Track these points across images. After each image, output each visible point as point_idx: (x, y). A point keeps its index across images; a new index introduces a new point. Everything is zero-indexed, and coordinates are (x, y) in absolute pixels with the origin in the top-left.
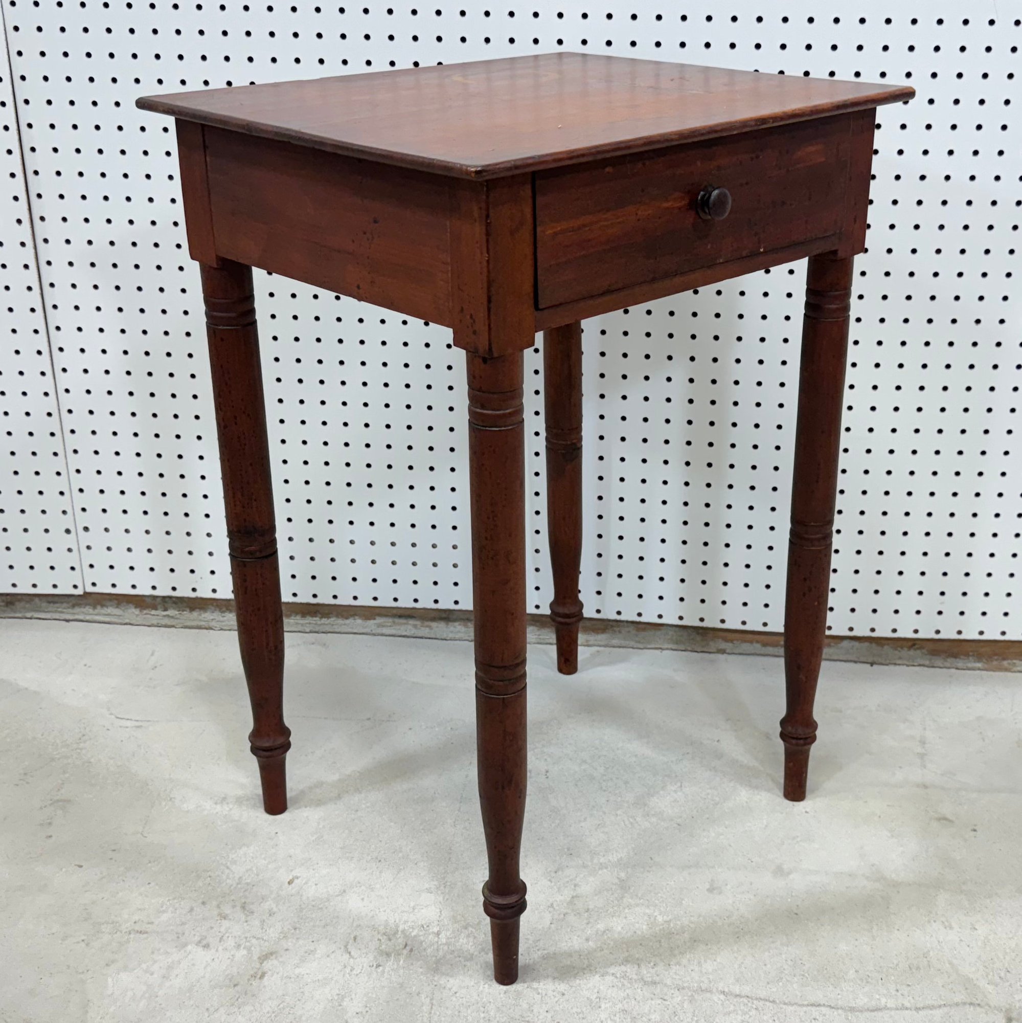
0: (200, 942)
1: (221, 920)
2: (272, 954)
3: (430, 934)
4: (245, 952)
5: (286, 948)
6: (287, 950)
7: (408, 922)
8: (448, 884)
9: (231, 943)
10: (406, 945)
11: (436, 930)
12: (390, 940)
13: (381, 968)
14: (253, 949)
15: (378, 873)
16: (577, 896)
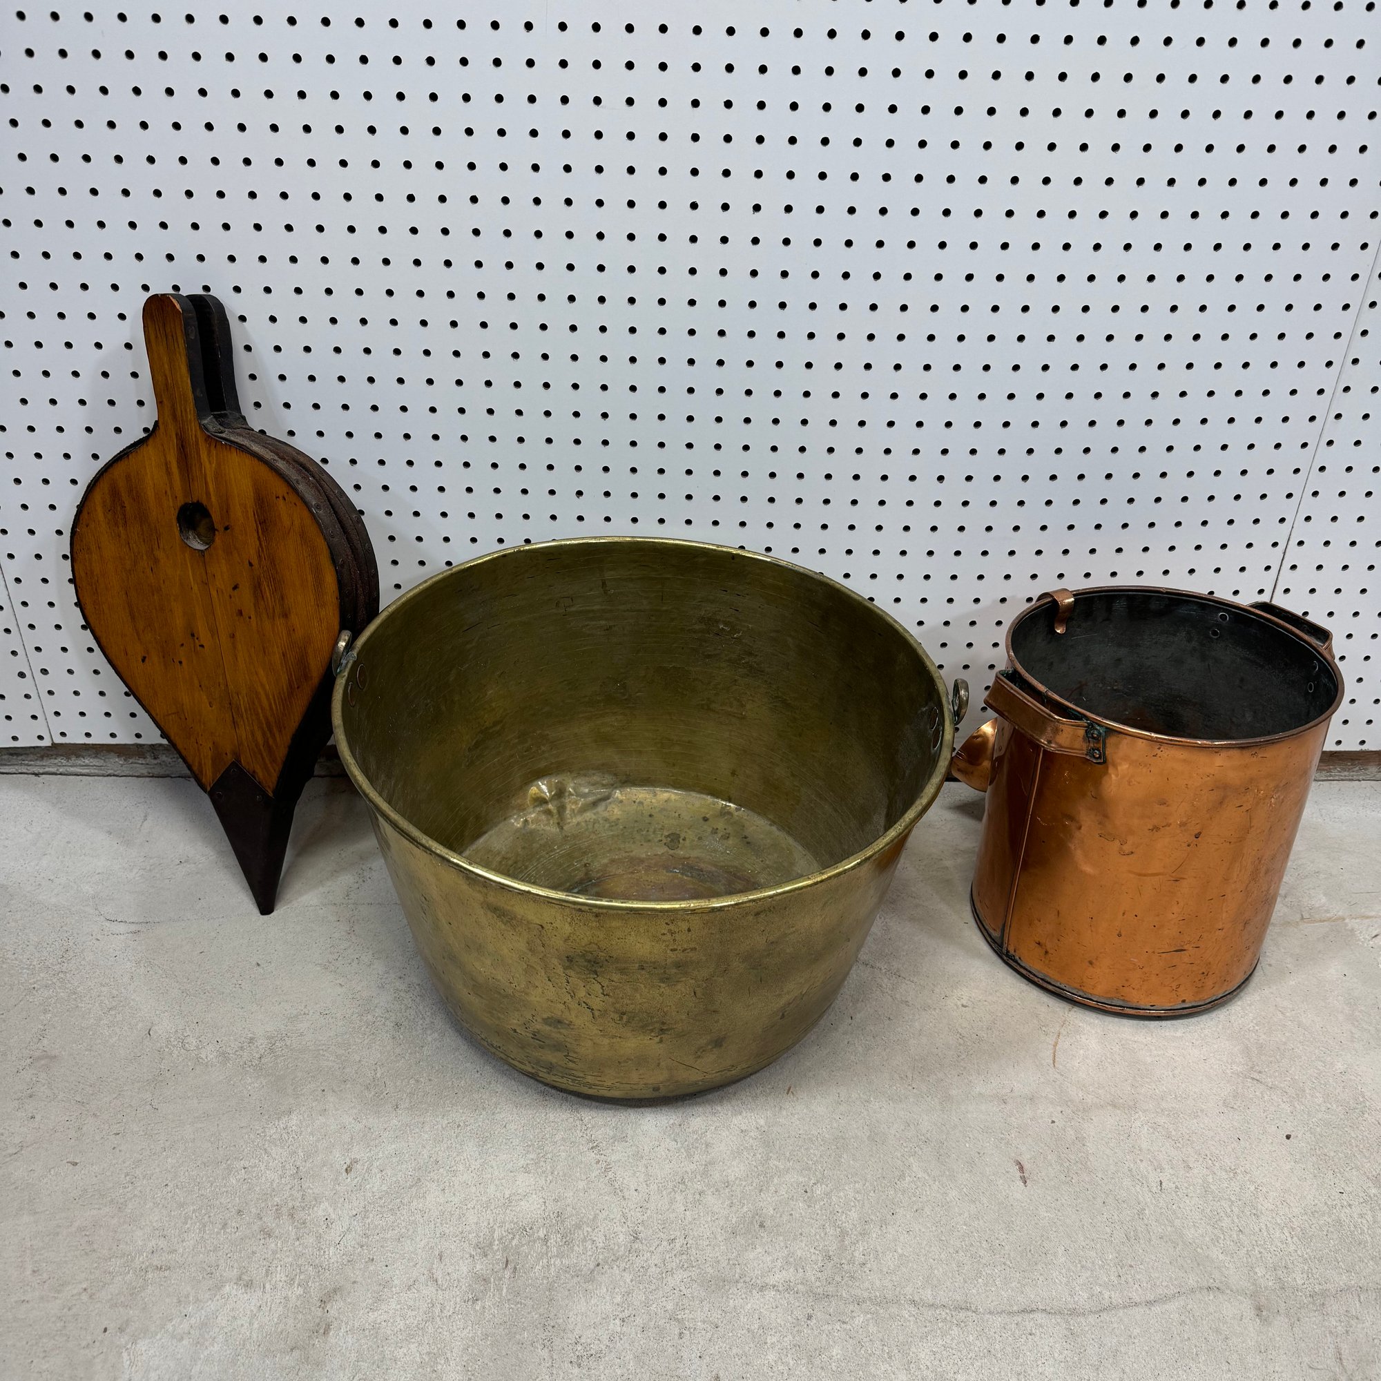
0: (240, 1278)
1: (265, 1238)
2: (335, 1291)
3: (534, 1241)
4: (300, 1291)
5: (353, 1280)
6: (354, 1282)
7: (504, 1222)
8: (549, 1156)
9: (280, 1276)
10: (507, 1261)
11: (541, 1234)
12: (486, 1256)
13: (479, 1302)
14: (310, 1284)
16: (710, 1163)
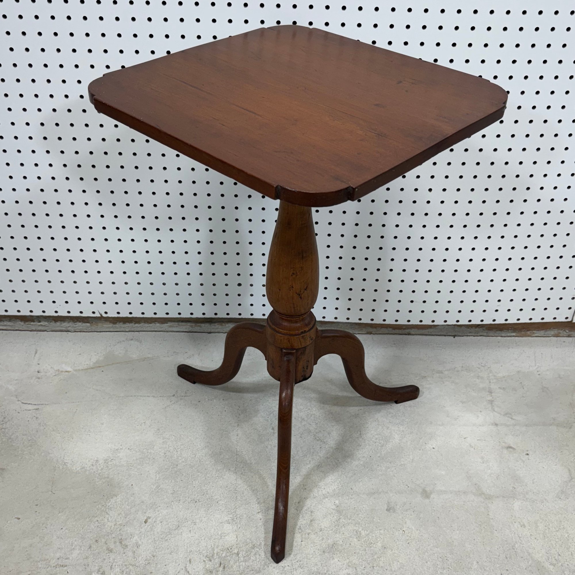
15: (196, 511)
